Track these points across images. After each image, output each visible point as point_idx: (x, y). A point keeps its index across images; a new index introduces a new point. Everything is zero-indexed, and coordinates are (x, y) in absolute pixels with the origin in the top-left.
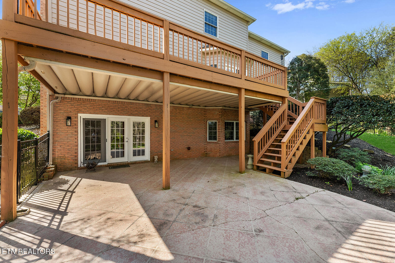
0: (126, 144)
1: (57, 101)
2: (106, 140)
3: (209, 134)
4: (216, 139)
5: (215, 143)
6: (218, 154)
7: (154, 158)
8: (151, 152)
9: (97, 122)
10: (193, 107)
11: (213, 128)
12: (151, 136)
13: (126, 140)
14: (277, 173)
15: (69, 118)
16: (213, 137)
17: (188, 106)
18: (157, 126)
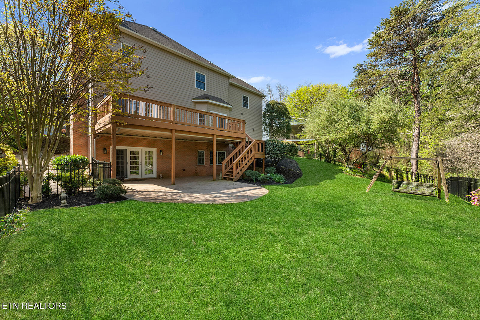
0: (140, 166)
1: (98, 138)
2: (127, 163)
3: (199, 160)
4: (204, 164)
5: (203, 166)
6: (205, 174)
7: (159, 175)
8: (157, 172)
9: (121, 151)
10: (187, 141)
11: (201, 155)
12: (157, 161)
13: (140, 163)
14: (231, 179)
15: (105, 149)
16: (201, 161)
17: (184, 141)
18: (162, 154)
